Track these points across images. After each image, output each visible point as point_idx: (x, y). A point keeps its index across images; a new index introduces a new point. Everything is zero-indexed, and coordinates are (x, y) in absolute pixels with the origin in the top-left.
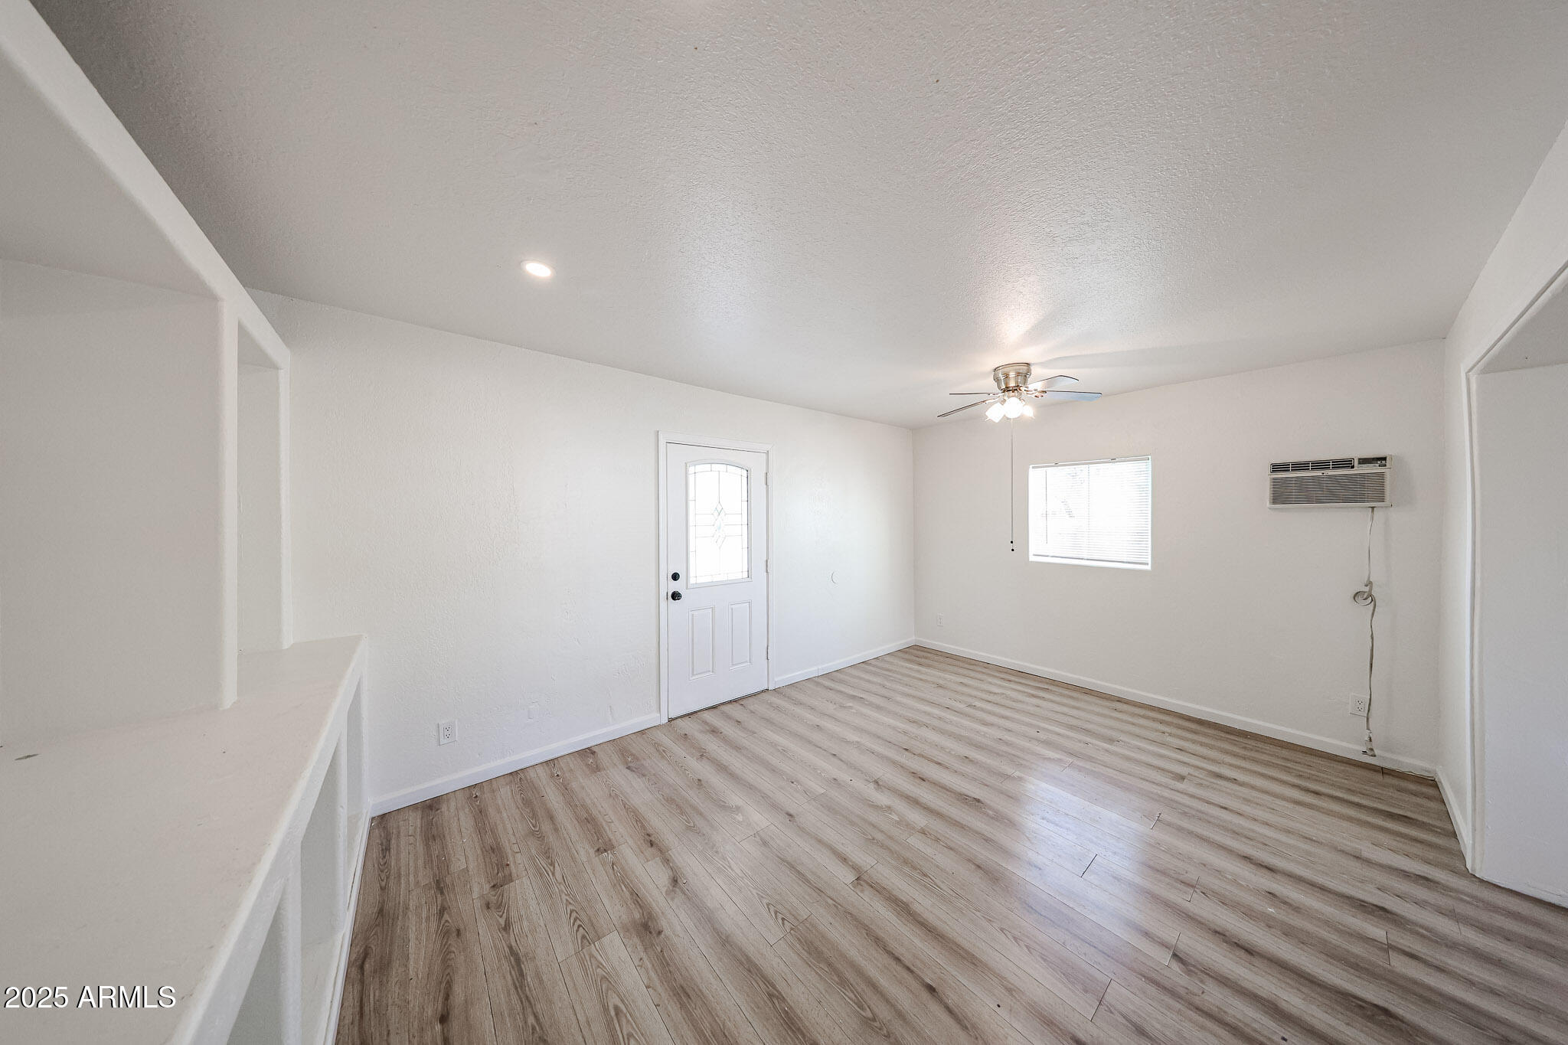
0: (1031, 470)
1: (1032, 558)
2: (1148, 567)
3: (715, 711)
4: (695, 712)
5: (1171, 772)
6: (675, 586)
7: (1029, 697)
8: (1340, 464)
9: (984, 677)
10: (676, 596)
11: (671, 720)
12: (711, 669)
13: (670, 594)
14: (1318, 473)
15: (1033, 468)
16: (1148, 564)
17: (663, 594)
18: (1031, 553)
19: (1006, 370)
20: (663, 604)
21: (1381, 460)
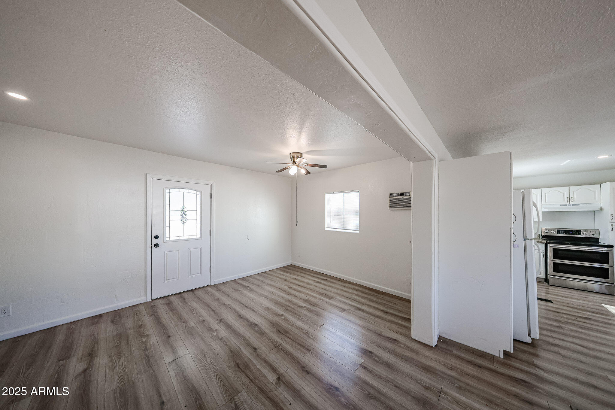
0: (326, 195)
1: (326, 229)
2: (358, 232)
3: (179, 295)
4: (168, 296)
5: (355, 307)
6: (155, 241)
7: (316, 283)
8: (402, 194)
9: (304, 275)
10: (156, 245)
11: (153, 300)
12: (178, 276)
13: (153, 245)
14: (401, 197)
15: (327, 194)
16: (358, 231)
17: (149, 244)
18: (326, 226)
19: (293, 155)
20: (149, 249)
21: (408, 194)
